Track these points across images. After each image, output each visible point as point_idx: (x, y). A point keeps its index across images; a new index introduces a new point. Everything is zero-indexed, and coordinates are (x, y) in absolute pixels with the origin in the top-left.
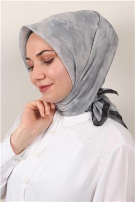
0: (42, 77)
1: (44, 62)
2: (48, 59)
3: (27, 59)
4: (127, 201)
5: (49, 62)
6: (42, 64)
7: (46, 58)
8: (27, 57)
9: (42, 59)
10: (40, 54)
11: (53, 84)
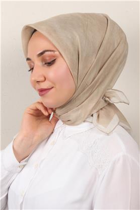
0: (42, 79)
1: (45, 64)
2: (50, 59)
3: (28, 59)
4: (130, 209)
5: (50, 64)
6: (43, 65)
7: (47, 58)
8: (28, 57)
9: (43, 60)
10: (42, 54)
11: (53, 88)
